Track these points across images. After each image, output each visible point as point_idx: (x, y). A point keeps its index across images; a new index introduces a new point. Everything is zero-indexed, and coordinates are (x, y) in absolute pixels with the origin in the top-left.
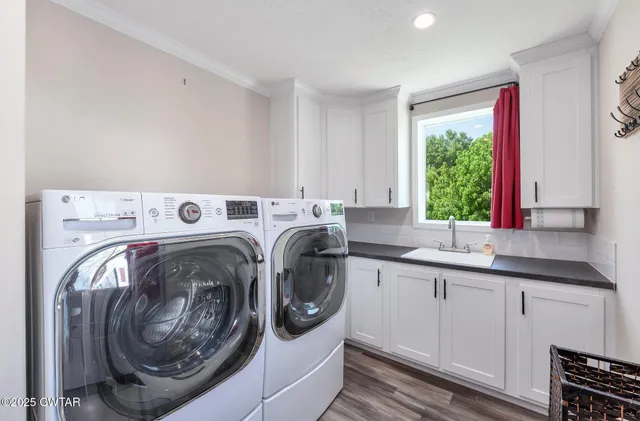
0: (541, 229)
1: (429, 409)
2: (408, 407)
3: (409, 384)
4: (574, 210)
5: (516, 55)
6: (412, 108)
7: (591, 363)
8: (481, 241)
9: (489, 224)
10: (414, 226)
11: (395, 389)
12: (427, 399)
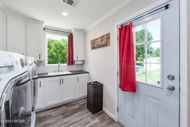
0: (77, 65)
1: (63, 112)
2: (58, 115)
3: (54, 111)
4: (81, 61)
5: (75, 29)
6: (44, 29)
7: (92, 83)
8: (65, 68)
9: (67, 64)
10: (45, 66)
11: (51, 115)
12: (61, 111)
